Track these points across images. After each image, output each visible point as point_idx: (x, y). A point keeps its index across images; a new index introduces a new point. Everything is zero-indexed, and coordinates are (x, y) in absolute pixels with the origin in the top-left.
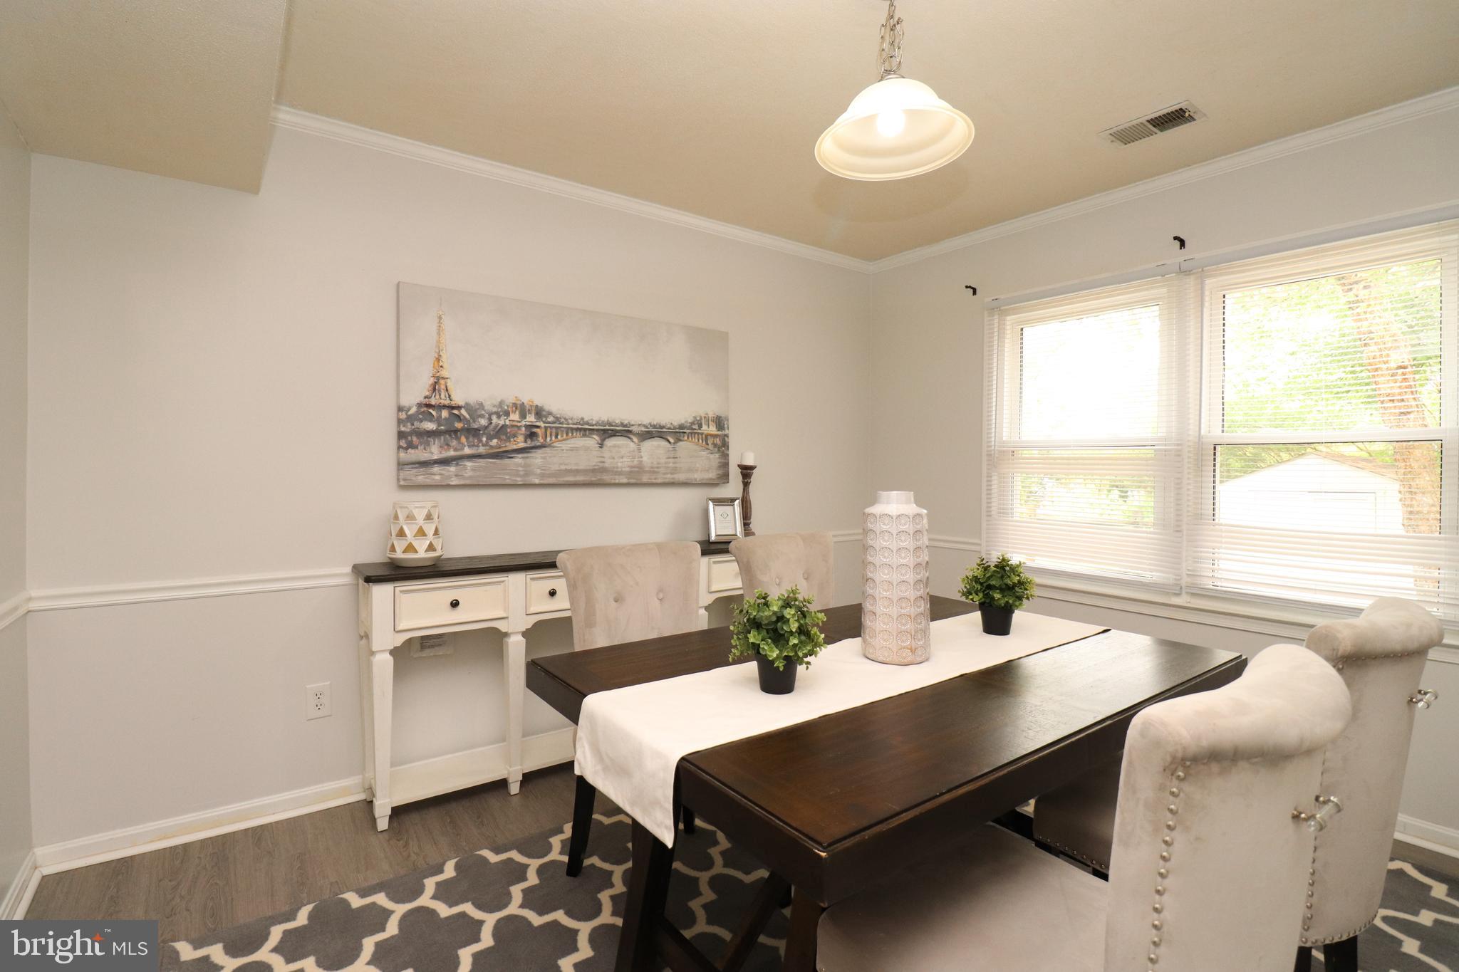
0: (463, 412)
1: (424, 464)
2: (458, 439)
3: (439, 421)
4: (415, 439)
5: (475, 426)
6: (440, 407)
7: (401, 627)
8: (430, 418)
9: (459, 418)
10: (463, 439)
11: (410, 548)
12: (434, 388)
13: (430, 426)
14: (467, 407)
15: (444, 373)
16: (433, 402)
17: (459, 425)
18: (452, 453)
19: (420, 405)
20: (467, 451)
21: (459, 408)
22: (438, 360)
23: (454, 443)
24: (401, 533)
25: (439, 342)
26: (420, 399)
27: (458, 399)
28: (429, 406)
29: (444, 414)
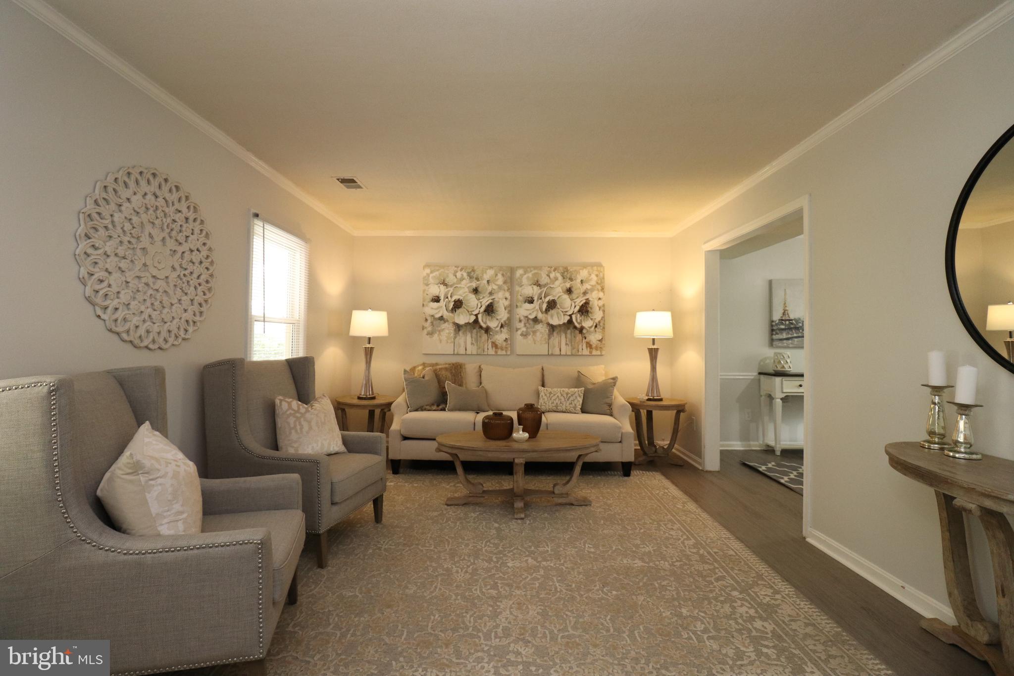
0: (794, 321)
1: (781, 340)
2: (792, 331)
3: (785, 325)
4: (778, 331)
5: (798, 326)
6: (786, 320)
7: (785, 391)
8: (782, 324)
9: (792, 324)
10: (794, 331)
11: (783, 367)
12: (784, 314)
13: (783, 327)
14: (795, 319)
15: (787, 309)
16: (783, 318)
17: (792, 326)
18: (790, 336)
19: (779, 320)
20: (795, 335)
21: (792, 320)
22: (785, 304)
23: (790, 332)
24: (780, 362)
25: (785, 298)
26: (779, 318)
27: (792, 317)
28: (783, 320)
29: (787, 322)
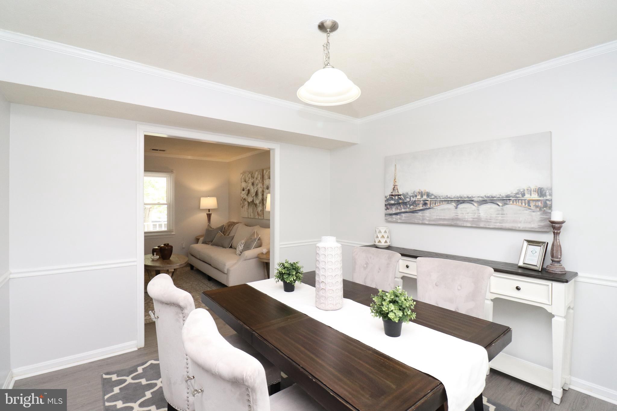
0: (402, 196)
2: (400, 206)
3: (395, 200)
4: (388, 206)
5: (405, 201)
6: (396, 195)
8: (392, 199)
9: (400, 199)
10: (402, 206)
11: (380, 242)
12: (394, 189)
13: (393, 202)
14: (403, 195)
15: (396, 184)
16: (393, 194)
17: (401, 201)
18: (398, 211)
19: (390, 195)
20: (403, 210)
21: (400, 195)
22: (395, 180)
23: (399, 207)
24: (377, 237)
25: (395, 173)
26: (390, 193)
27: (400, 193)
28: (392, 195)
29: (397, 197)
